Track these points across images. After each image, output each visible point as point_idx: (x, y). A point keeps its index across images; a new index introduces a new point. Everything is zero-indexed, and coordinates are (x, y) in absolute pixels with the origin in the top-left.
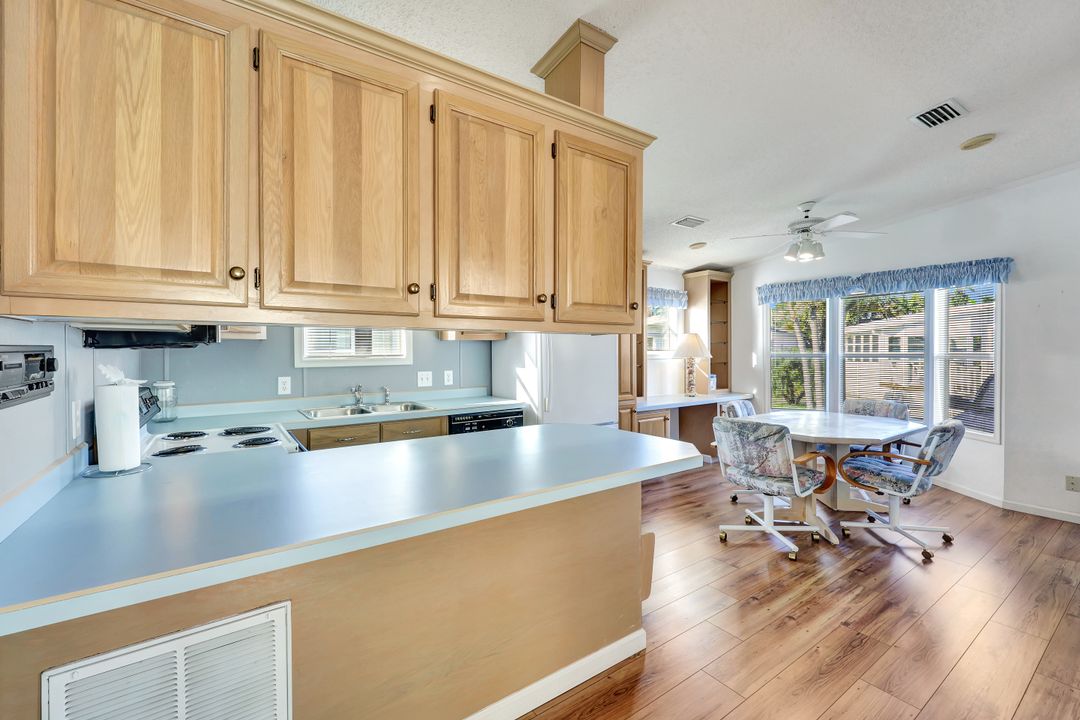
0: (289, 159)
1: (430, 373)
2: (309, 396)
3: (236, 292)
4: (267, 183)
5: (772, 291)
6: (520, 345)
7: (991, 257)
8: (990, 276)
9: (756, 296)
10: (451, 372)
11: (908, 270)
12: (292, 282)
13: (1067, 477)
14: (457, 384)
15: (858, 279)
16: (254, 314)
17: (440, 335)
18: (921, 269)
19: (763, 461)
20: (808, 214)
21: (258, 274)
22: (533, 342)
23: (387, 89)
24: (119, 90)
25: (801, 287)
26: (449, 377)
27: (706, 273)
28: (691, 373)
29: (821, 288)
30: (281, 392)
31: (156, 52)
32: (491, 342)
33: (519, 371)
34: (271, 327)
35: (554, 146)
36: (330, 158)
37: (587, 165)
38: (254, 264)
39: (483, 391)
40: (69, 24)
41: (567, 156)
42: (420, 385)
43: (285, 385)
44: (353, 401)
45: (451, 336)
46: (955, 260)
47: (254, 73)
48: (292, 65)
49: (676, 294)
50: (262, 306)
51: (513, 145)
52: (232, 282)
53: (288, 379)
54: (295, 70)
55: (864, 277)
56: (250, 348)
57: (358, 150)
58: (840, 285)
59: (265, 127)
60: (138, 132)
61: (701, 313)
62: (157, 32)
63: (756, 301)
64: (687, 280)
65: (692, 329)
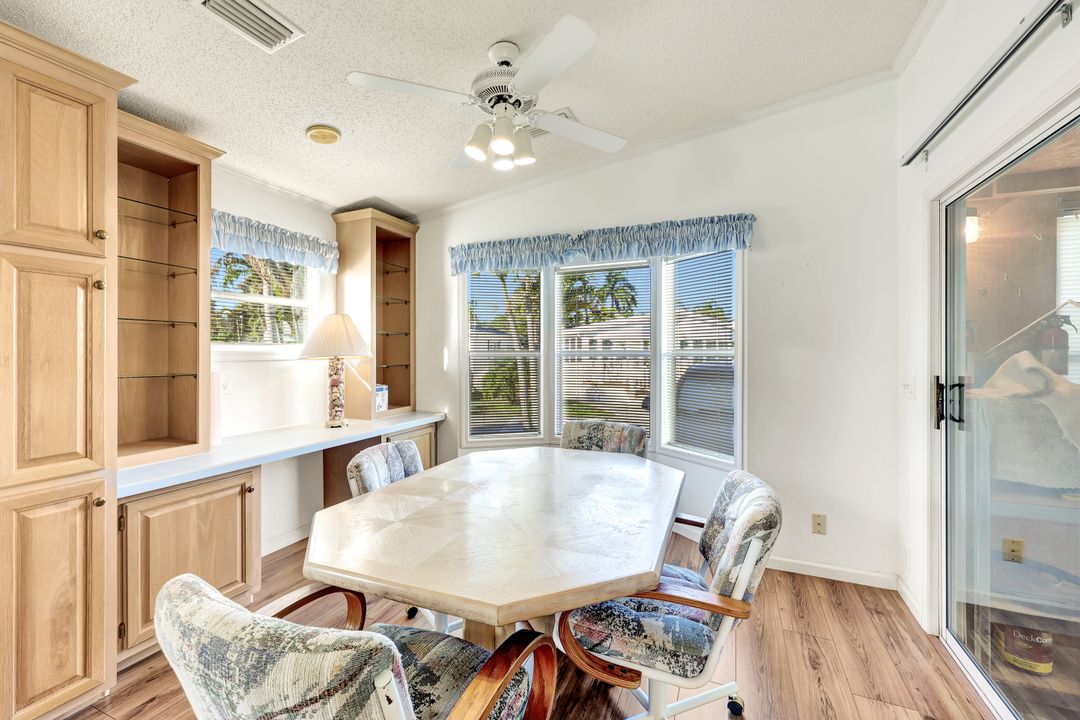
5: (471, 254)
7: (735, 213)
8: (734, 238)
9: (448, 261)
11: (640, 227)
13: (814, 515)
15: (580, 237)
18: (655, 226)
25: (507, 248)
27: (368, 213)
28: (335, 384)
29: (533, 251)
46: (694, 216)
55: (587, 235)
58: (557, 247)
61: (362, 278)
63: (448, 269)
64: (339, 226)
65: (348, 308)
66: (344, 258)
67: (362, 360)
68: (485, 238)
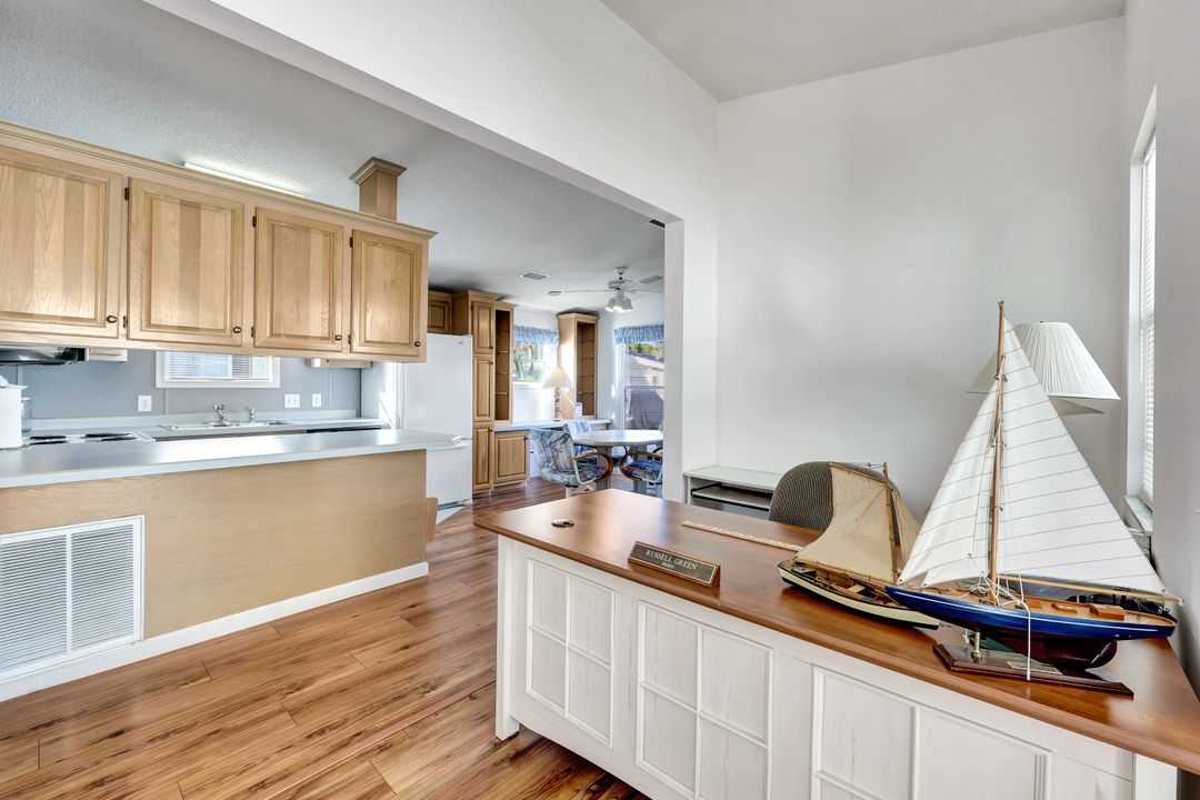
0: (149, 252)
1: (298, 396)
2: (171, 413)
3: (111, 329)
4: (132, 267)
5: (628, 333)
6: (382, 371)
9: (614, 337)
10: (319, 396)
12: (149, 324)
14: (325, 407)
16: (122, 343)
17: (308, 362)
19: (555, 458)
20: (623, 276)
21: (126, 320)
22: (392, 370)
23: (220, 209)
24: (37, 218)
25: (642, 331)
26: (317, 400)
27: (573, 315)
28: (557, 401)
30: (141, 409)
31: (61, 196)
32: (360, 369)
33: (381, 395)
34: (131, 352)
35: (351, 239)
36: (177, 252)
37: (378, 252)
38: (123, 313)
39: (353, 412)
40: (7, 182)
41: (362, 247)
42: (286, 406)
43: (145, 402)
44: (218, 419)
45: (317, 363)
47: (125, 202)
48: (152, 199)
49: (548, 333)
50: (128, 338)
51: (317, 240)
52: (108, 325)
53: (149, 398)
54: (154, 201)
56: (110, 368)
57: (198, 247)
59: (132, 234)
60: (49, 239)
61: (570, 348)
62: (62, 182)
63: (614, 341)
64: (559, 321)
65: (563, 364)
66: (562, 337)
67: (570, 390)
68: (631, 325)
